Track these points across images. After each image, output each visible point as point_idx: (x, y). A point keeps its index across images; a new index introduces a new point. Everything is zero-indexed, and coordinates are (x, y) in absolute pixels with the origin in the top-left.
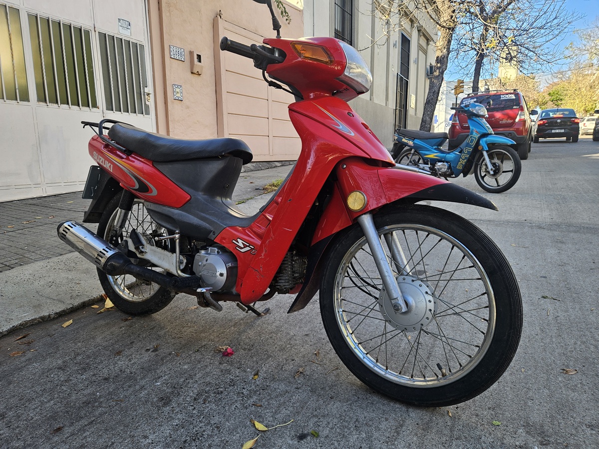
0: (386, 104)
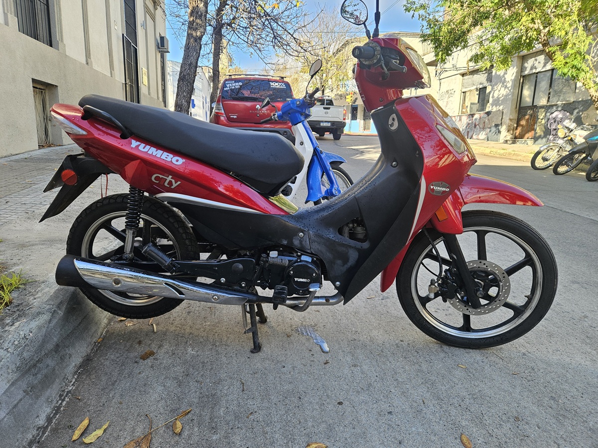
0: (111, 74)
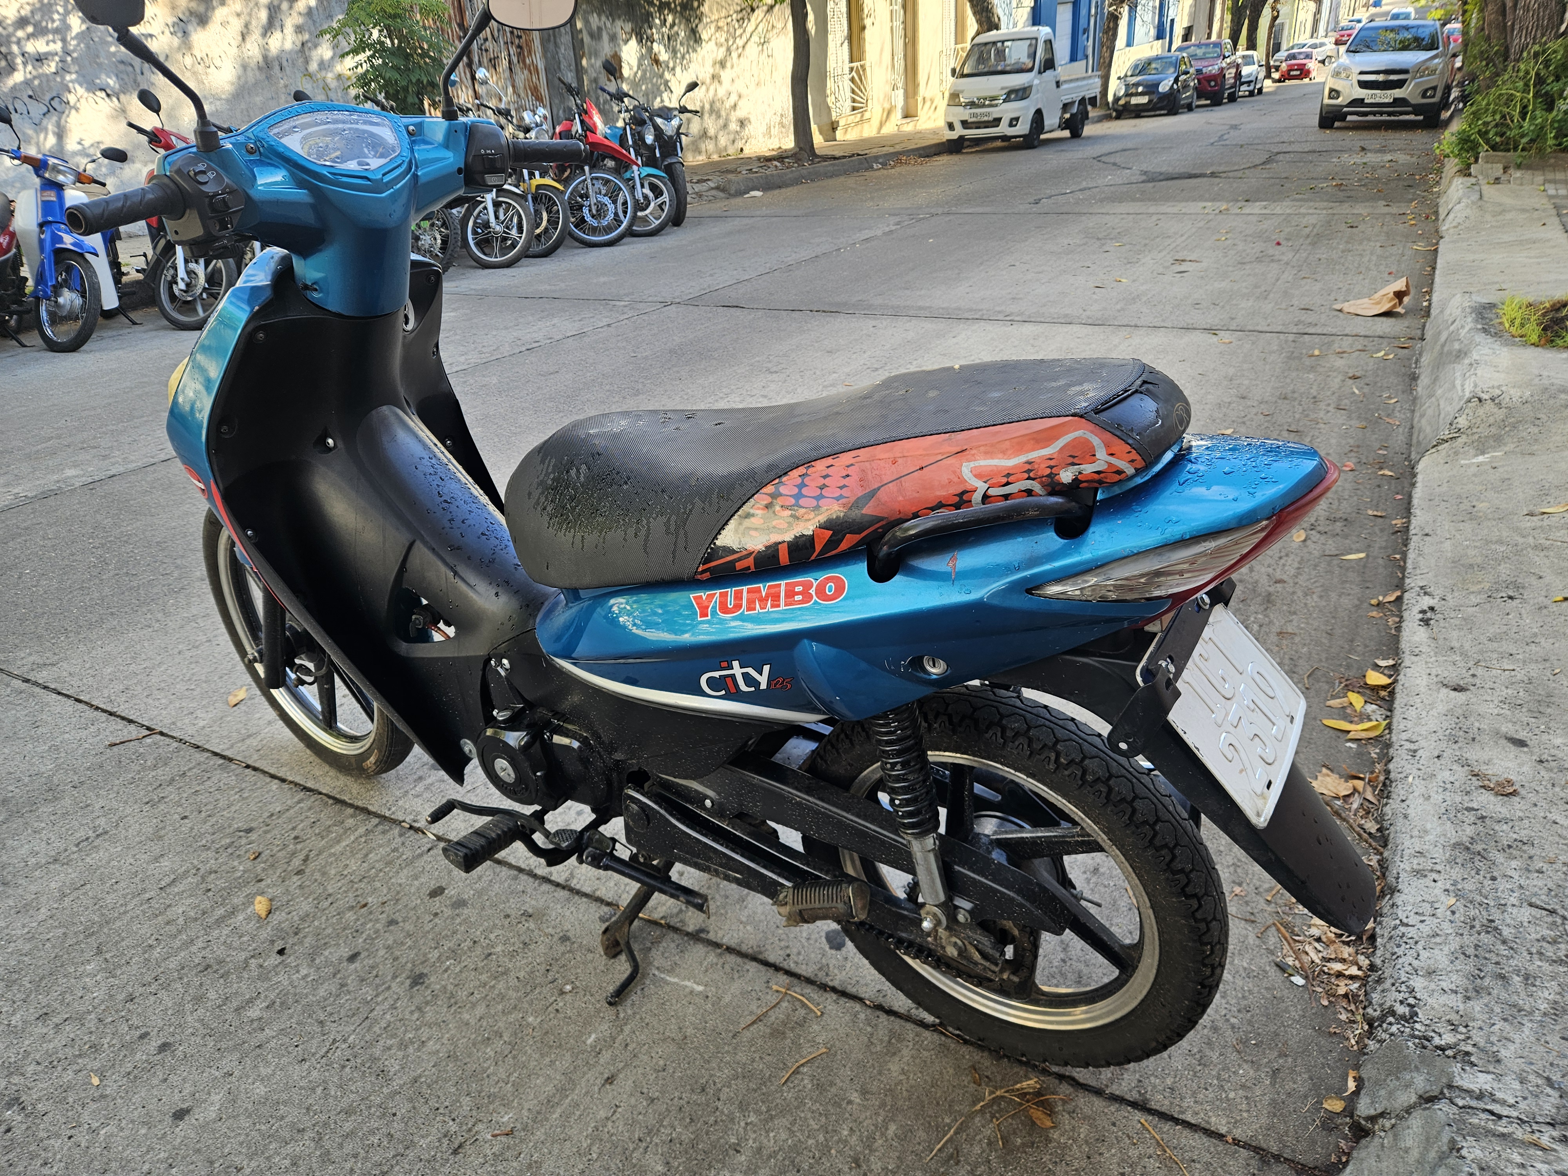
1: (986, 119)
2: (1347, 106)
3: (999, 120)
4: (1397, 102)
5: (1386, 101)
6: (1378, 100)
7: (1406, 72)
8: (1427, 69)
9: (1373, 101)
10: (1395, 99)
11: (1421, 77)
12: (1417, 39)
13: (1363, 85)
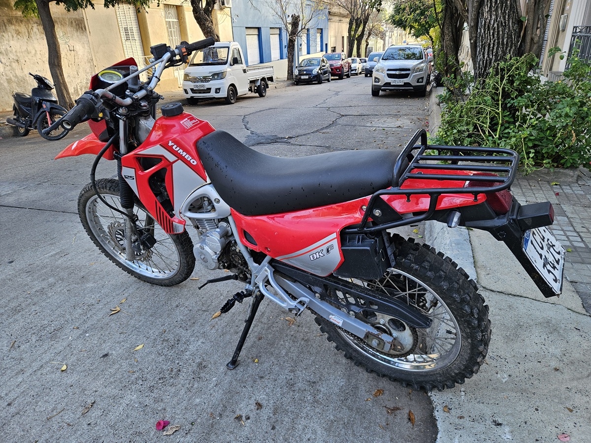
1: (202, 88)
2: (383, 86)
3: (210, 89)
4: (406, 84)
5: (401, 84)
6: (397, 84)
7: (409, 70)
8: (418, 68)
9: (395, 84)
10: (404, 83)
11: (416, 72)
12: (414, 54)
13: (390, 76)
